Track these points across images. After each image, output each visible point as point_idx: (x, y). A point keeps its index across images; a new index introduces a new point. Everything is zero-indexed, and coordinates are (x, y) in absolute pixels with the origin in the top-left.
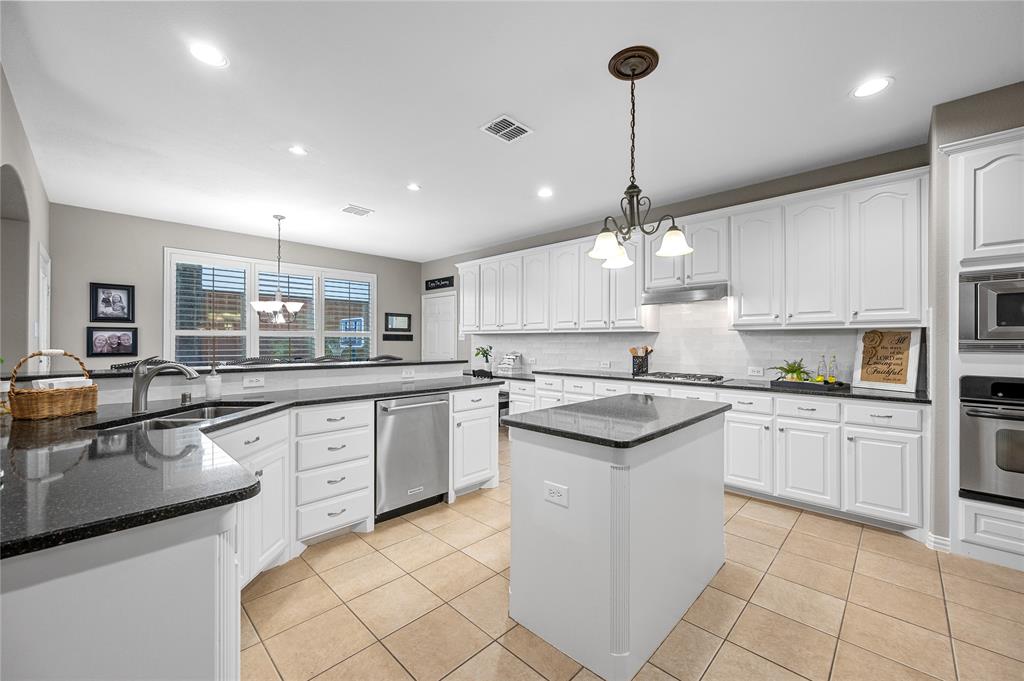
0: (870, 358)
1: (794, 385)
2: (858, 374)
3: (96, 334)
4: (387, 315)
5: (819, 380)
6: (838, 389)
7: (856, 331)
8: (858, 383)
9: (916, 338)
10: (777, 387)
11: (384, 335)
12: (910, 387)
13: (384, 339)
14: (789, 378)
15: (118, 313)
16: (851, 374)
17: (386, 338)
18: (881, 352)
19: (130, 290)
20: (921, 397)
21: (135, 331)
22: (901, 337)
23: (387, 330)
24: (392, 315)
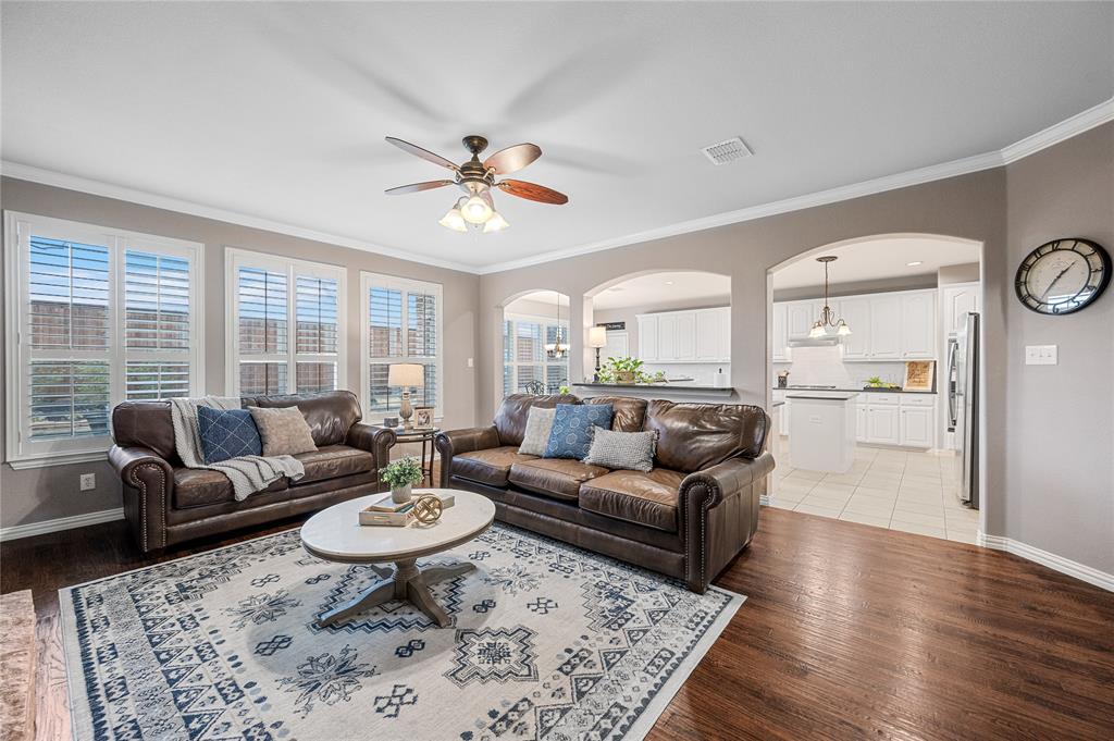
0: (911, 375)
1: (875, 388)
2: (905, 382)
5: (888, 386)
6: (898, 390)
7: (905, 362)
8: (905, 388)
9: (932, 365)
10: (867, 389)
12: (930, 389)
14: (873, 385)
16: (902, 383)
18: (916, 372)
20: (934, 391)
22: (926, 365)
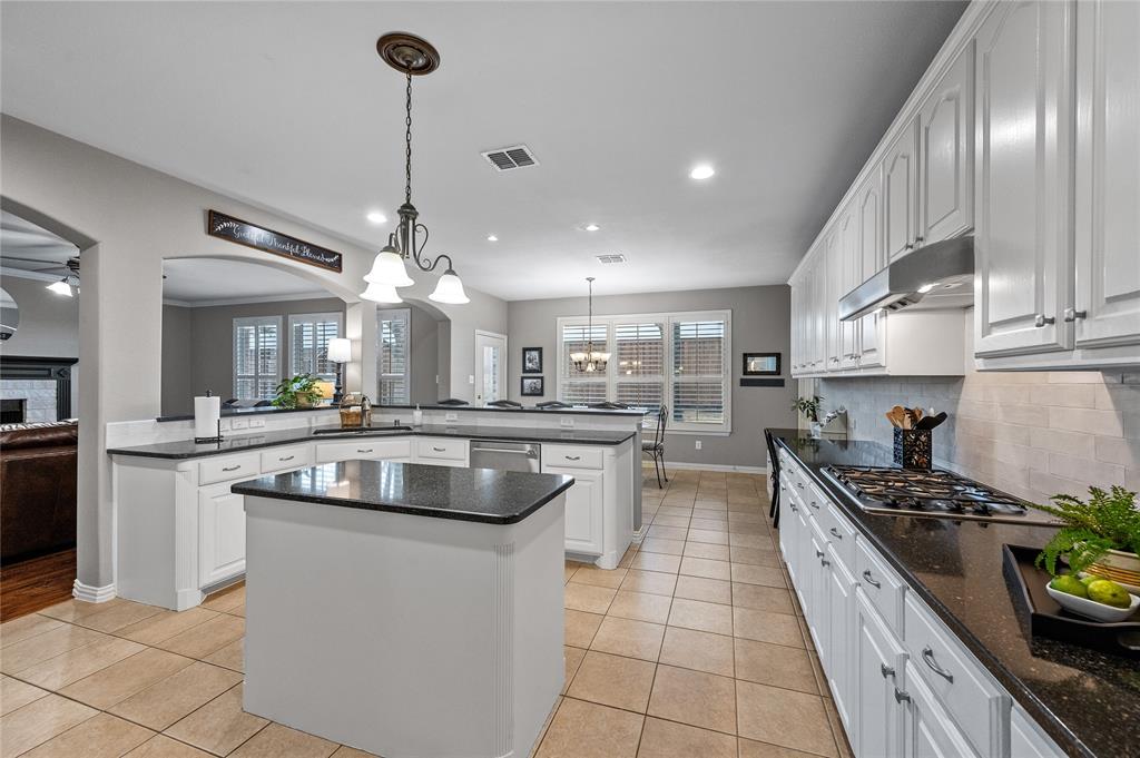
3: (525, 381)
4: (746, 356)
11: (742, 380)
13: (742, 385)
15: (535, 367)
17: (744, 383)
19: (540, 350)
21: (542, 378)
23: (745, 373)
24: (753, 355)
